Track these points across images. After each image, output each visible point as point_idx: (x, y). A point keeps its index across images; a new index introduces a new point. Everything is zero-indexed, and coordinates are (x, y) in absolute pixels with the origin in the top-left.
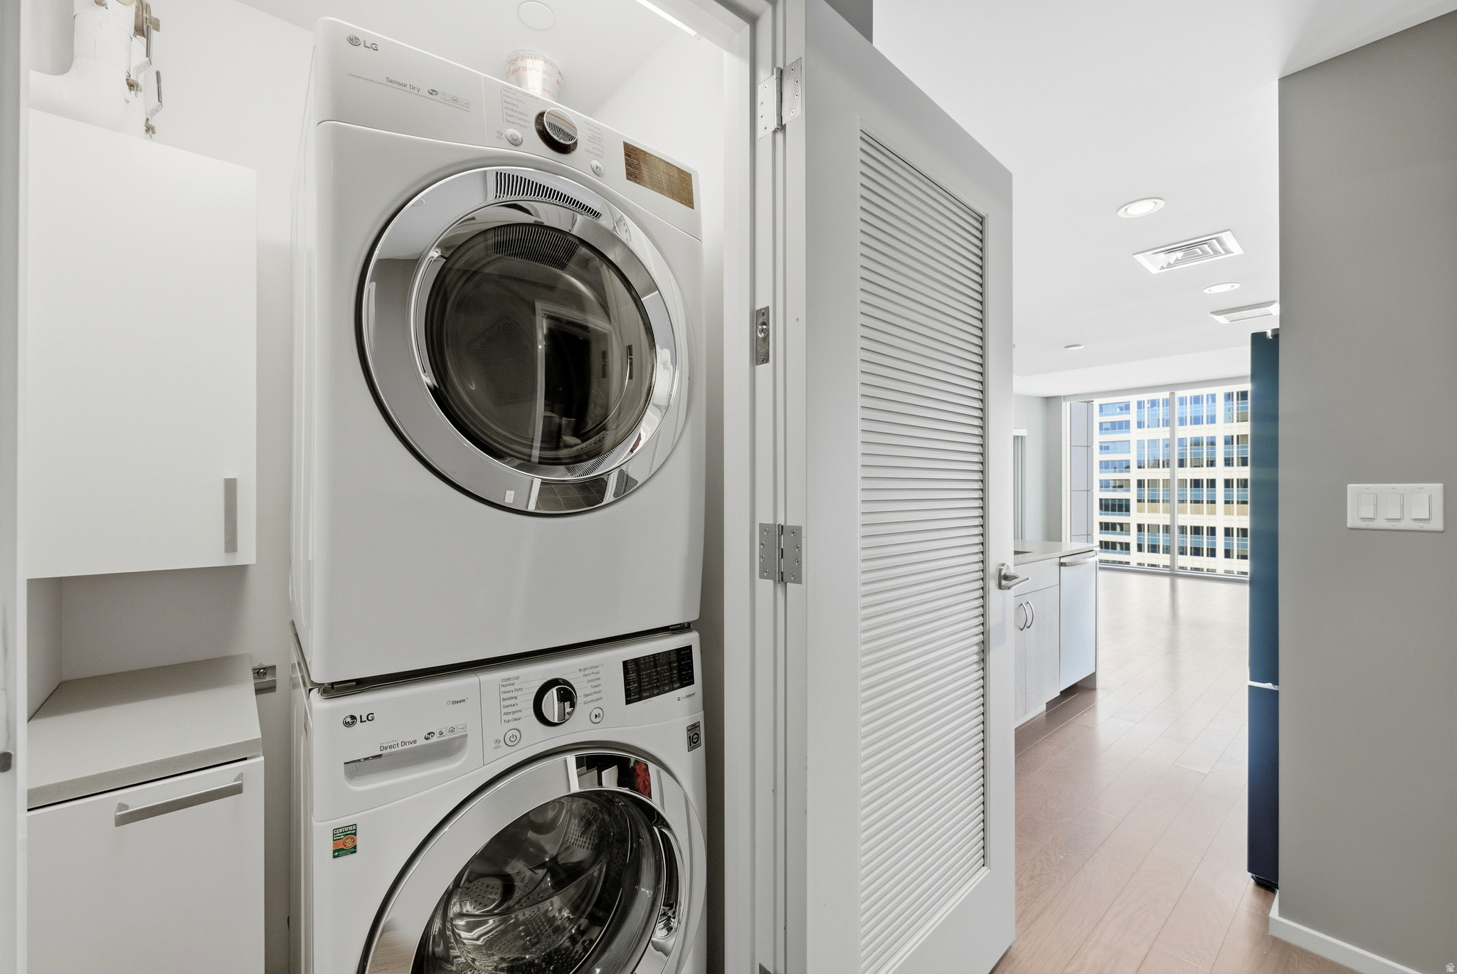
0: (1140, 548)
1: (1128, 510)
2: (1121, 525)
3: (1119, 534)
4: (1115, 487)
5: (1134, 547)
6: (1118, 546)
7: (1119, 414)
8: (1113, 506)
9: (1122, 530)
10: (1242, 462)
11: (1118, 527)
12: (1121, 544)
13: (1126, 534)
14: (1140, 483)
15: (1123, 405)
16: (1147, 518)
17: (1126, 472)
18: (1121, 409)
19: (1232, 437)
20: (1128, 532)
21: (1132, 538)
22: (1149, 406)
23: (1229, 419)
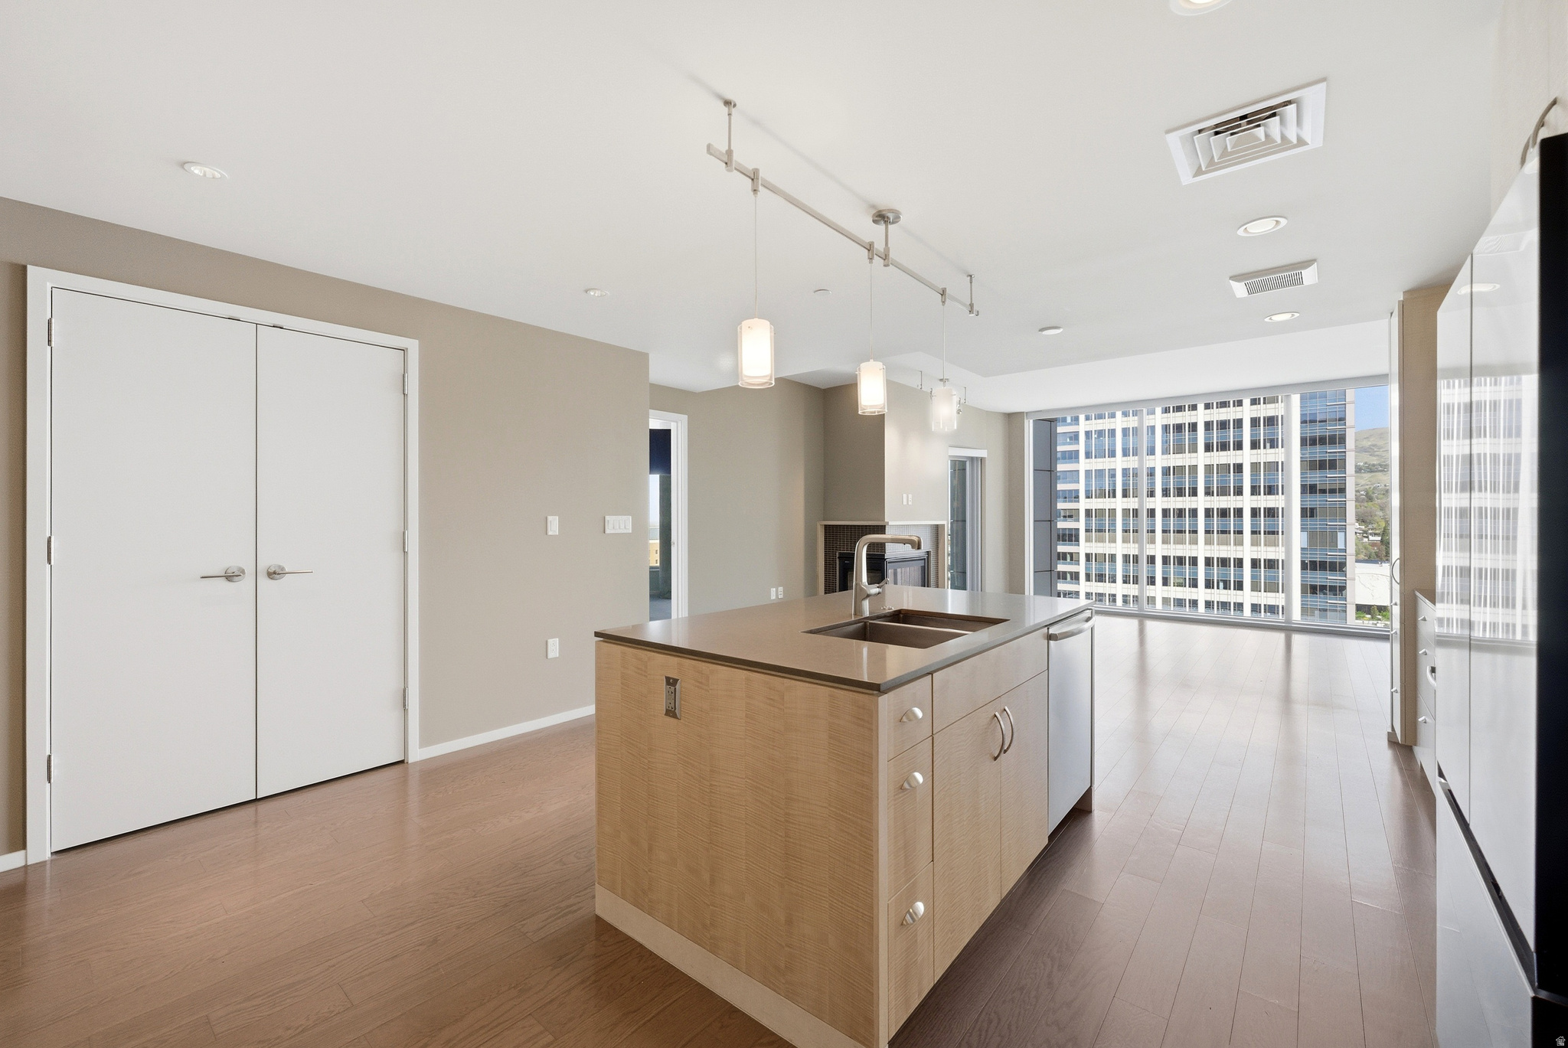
0: (1088, 578)
1: (1077, 540)
2: (1071, 554)
3: (1069, 564)
4: (1065, 517)
5: (1082, 577)
6: (1068, 576)
7: (1070, 444)
8: (1064, 535)
9: (1072, 559)
10: (1178, 492)
11: (1068, 556)
12: (1071, 573)
13: (1075, 564)
14: (1088, 513)
15: (1072, 435)
16: (1096, 548)
17: (1075, 502)
18: (1071, 438)
19: (1169, 467)
20: (1078, 562)
21: (1081, 569)
22: (1096, 436)
23: (1166, 451)
